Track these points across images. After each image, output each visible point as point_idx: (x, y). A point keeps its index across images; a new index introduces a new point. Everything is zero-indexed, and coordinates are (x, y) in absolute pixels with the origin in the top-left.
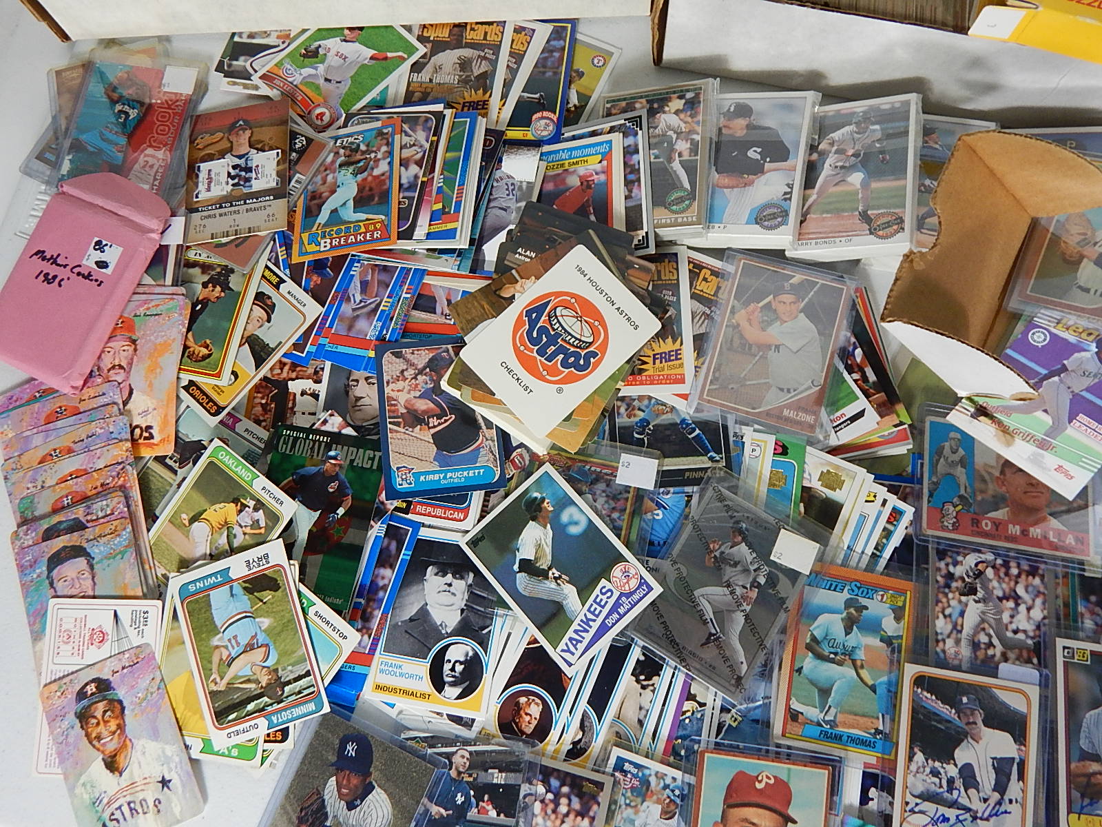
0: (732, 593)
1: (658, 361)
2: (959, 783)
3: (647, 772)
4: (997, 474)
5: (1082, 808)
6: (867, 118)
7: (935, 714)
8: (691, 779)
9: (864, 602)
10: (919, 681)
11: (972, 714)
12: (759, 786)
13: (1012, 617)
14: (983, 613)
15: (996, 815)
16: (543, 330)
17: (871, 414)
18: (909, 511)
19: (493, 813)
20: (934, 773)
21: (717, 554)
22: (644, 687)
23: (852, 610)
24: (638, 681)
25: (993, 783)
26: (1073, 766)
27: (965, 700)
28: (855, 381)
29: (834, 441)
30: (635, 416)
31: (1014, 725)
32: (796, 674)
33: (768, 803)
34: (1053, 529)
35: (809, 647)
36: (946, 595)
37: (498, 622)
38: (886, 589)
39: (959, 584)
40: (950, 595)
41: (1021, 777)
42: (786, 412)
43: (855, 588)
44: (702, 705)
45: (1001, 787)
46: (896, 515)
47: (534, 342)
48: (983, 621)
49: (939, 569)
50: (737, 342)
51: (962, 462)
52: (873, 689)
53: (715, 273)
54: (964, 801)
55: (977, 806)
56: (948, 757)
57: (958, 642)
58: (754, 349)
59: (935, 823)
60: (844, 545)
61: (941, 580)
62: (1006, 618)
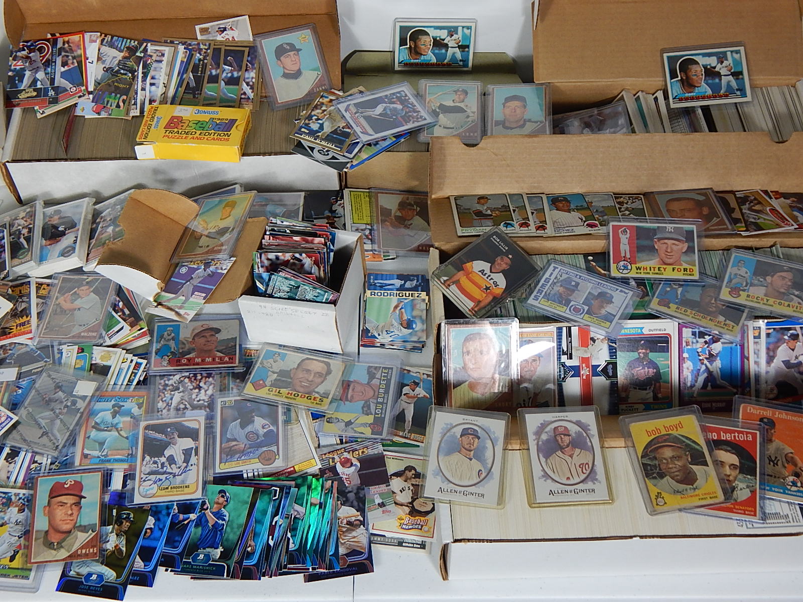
0: (54, 413)
1: (18, 327)
2: (167, 464)
3: (10, 495)
4: (191, 340)
5: (227, 460)
6: (115, 204)
7: (155, 439)
8: (31, 492)
9: (122, 404)
10: (147, 428)
11: (173, 434)
12: (66, 486)
13: (197, 395)
14: (182, 396)
15: (185, 472)
17: (127, 327)
18: (144, 362)
20: (155, 463)
21: (47, 399)
22: (10, 463)
23: (116, 408)
24: (7, 462)
25: (183, 460)
26: (223, 446)
27: (169, 430)
28: (119, 316)
29: (109, 343)
30: (8, 353)
31: (193, 434)
32: (87, 439)
33: (70, 492)
34: (218, 357)
35: (93, 427)
36: (164, 393)
38: (133, 397)
39: (171, 387)
40: (166, 393)
41: (196, 454)
42: (82, 334)
43: (118, 400)
44: (40, 464)
45: (186, 461)
46: (138, 365)
48: (182, 400)
49: (160, 383)
50: (59, 310)
51: (173, 339)
52: (127, 438)
53: (48, 285)
54: (169, 470)
55: (176, 471)
56: (162, 455)
57: (169, 410)
58: (67, 312)
59: (155, 482)
60: (112, 383)
61: (161, 388)
62: (194, 396)
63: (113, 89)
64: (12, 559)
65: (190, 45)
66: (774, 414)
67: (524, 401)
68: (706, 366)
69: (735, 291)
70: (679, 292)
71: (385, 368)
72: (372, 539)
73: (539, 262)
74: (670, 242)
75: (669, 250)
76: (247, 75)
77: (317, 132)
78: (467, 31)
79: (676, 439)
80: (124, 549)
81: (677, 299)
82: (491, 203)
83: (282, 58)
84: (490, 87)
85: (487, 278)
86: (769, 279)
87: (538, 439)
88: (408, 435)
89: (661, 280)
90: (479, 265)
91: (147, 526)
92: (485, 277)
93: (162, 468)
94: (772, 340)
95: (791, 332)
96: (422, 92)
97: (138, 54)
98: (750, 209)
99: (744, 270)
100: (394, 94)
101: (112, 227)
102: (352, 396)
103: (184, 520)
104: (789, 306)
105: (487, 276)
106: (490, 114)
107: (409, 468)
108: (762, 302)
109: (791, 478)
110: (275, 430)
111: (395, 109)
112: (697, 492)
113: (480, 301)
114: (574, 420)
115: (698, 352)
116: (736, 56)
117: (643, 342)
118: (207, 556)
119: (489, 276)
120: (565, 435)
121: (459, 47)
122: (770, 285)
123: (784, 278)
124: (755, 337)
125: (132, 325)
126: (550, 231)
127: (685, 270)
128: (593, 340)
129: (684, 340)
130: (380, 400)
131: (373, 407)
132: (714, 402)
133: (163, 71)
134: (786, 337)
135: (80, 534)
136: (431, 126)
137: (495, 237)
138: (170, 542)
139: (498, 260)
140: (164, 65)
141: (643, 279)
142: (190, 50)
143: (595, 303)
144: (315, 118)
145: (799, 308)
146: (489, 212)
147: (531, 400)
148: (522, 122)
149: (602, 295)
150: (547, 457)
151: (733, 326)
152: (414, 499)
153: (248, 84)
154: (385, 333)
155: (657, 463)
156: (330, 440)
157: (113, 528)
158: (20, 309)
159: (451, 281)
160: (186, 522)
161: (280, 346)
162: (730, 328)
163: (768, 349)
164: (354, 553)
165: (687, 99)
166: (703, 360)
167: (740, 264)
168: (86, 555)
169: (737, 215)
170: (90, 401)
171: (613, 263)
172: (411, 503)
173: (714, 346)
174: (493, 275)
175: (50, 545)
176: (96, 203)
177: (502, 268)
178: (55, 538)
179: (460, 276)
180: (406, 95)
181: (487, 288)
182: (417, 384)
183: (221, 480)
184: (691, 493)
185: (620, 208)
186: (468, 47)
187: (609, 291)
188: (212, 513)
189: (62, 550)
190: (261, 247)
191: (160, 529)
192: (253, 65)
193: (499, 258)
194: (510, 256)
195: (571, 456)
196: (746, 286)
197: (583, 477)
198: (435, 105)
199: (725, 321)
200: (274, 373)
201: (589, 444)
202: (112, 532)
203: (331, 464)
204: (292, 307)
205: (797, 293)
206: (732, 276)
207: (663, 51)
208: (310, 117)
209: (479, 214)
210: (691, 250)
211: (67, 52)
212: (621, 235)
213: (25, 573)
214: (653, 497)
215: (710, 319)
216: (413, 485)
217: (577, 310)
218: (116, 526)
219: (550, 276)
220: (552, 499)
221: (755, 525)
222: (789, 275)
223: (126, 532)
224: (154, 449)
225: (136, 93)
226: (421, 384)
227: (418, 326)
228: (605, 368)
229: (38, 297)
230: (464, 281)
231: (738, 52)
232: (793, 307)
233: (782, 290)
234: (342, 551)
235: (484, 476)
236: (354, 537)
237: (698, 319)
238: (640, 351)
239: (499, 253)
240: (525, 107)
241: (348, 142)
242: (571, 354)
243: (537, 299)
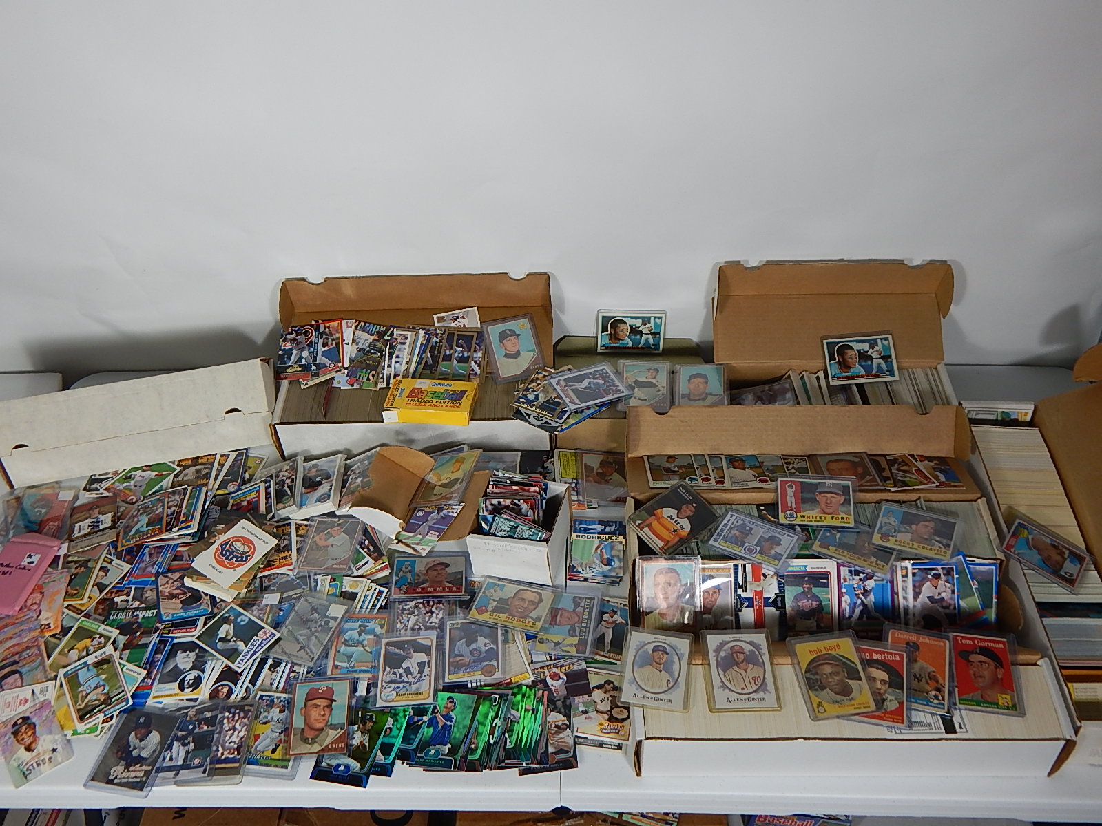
0: (311, 631)
1: (281, 560)
2: (404, 674)
4: (424, 572)
5: (454, 672)
6: (363, 460)
7: (394, 653)
8: (291, 696)
9: (366, 624)
10: (388, 644)
11: (409, 650)
12: (320, 691)
13: (430, 618)
14: (417, 619)
15: (419, 681)
16: (227, 550)
17: (372, 561)
18: (386, 590)
19: (206, 728)
20: (394, 673)
21: (305, 619)
22: (273, 672)
23: (362, 628)
24: (270, 671)
25: (418, 671)
26: (451, 660)
27: (406, 646)
28: (365, 552)
29: (356, 574)
30: (271, 581)
31: (426, 650)
33: (323, 696)
34: (447, 587)
35: (343, 643)
36: (402, 616)
37: (209, 663)
38: (376, 618)
39: (408, 611)
40: (404, 616)
41: (429, 666)
44: (298, 672)
45: (421, 672)
46: (381, 592)
47: (223, 555)
48: (417, 622)
49: (399, 608)
51: (410, 571)
52: (371, 653)
53: (306, 526)
54: (406, 680)
55: (412, 680)
56: (400, 667)
57: (406, 630)
58: (322, 548)
59: (394, 690)
60: (359, 607)
61: (400, 611)
62: (427, 619)
63: (364, 365)
64: (274, 751)
65: (429, 330)
66: (918, 639)
68: (861, 599)
69: (885, 536)
70: (837, 537)
71: (588, 598)
72: (577, 740)
73: (718, 510)
74: (829, 495)
75: (828, 502)
76: (475, 355)
77: (533, 401)
78: (658, 321)
79: (834, 658)
80: (367, 745)
81: (836, 542)
82: (677, 462)
83: (504, 342)
84: (678, 366)
85: (675, 522)
86: (914, 527)
87: (717, 656)
88: (607, 654)
89: (822, 526)
90: (667, 512)
91: (387, 726)
92: (673, 522)
93: (400, 677)
94: (917, 578)
95: (934, 572)
96: (620, 370)
97: (386, 337)
98: (898, 469)
99: (893, 519)
100: (597, 371)
101: (360, 479)
102: (560, 621)
103: (418, 721)
104: (931, 549)
105: (674, 520)
106: (677, 388)
107: (609, 682)
109: (933, 693)
110: (495, 647)
111: (598, 383)
112: (853, 702)
113: (668, 542)
114: (748, 641)
115: (854, 588)
116: (885, 343)
117: (807, 578)
118: (437, 752)
120: (740, 653)
121: (652, 334)
122: (914, 532)
123: (927, 526)
124: (903, 576)
125: (376, 560)
126: (727, 485)
127: (843, 518)
128: (765, 576)
129: (842, 577)
130: (584, 625)
131: (577, 630)
132: (869, 631)
133: (406, 351)
135: (331, 731)
136: (628, 398)
138: (406, 739)
139: (684, 507)
140: (406, 346)
141: (807, 526)
142: (429, 335)
143: (766, 545)
144: (531, 390)
146: (676, 469)
148: (704, 396)
149: (772, 538)
150: (725, 671)
151: (884, 566)
152: (612, 708)
153: (475, 362)
154: (588, 569)
155: (818, 677)
156: (541, 658)
157: (359, 727)
158: (282, 546)
159: (644, 524)
160: (420, 723)
161: (500, 578)
162: (881, 568)
163: (914, 586)
164: (561, 751)
165: (844, 378)
166: (858, 594)
167: (889, 514)
168: (336, 749)
169: (887, 474)
170: (341, 621)
171: (782, 512)
172: (610, 711)
173: (867, 583)
174: (679, 520)
175: (306, 741)
176: (346, 460)
177: (687, 515)
178: (309, 734)
179: (652, 520)
180: (607, 373)
181: (675, 531)
182: (615, 612)
183: (449, 688)
184: (847, 703)
185: (787, 467)
186: (659, 333)
187: (778, 535)
188: (442, 716)
189: (316, 745)
190: (485, 494)
191: (398, 729)
192: (480, 347)
194: (694, 505)
195: (746, 670)
196: (894, 533)
197: (755, 688)
198: (631, 381)
199: (876, 561)
200: (494, 600)
201: (761, 661)
202: (358, 730)
203: (543, 677)
204: (511, 544)
205: (938, 539)
206: (883, 524)
207: (823, 338)
208: (527, 390)
209: (668, 470)
210: (847, 502)
211: (327, 335)
212: (787, 489)
213: (284, 763)
214: (815, 706)
215: (864, 560)
216: (611, 696)
217: (750, 550)
218: (361, 726)
220: (729, 705)
221: (903, 731)
222: (931, 524)
223: (369, 731)
224: (393, 662)
225: (384, 369)
226: (619, 613)
227: (616, 564)
228: (775, 600)
229: (297, 536)
230: (655, 524)
231: (887, 339)
233: (926, 537)
234: (551, 750)
235: (672, 685)
236: (561, 738)
238: (805, 586)
240: (707, 383)
241: (559, 410)
242: (746, 588)
243: (716, 541)
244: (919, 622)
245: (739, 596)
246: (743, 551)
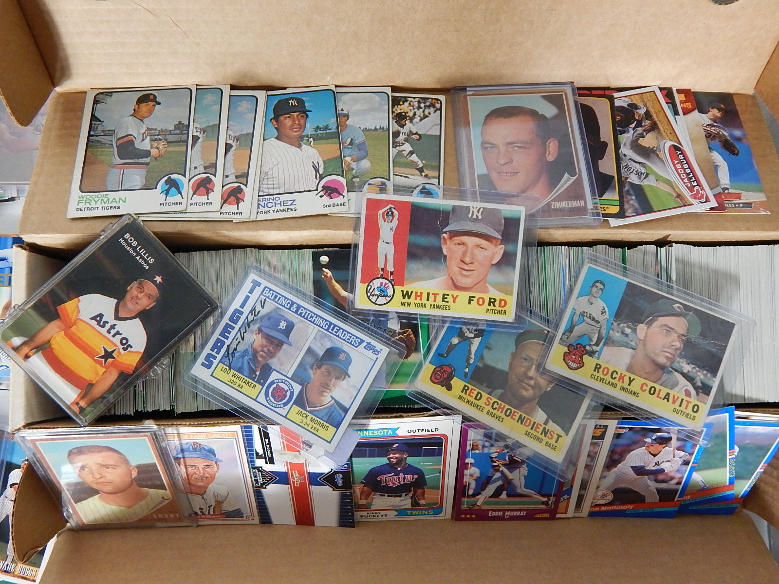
67: (201, 509)
68: (502, 472)
69: (575, 353)
70: (474, 348)
74: (471, 241)
75: (467, 260)
81: (469, 365)
85: (109, 332)
86: (641, 328)
88: (12, 566)
92: (104, 331)
94: (622, 441)
95: (659, 434)
98: (636, 146)
99: (600, 304)
104: (667, 397)
105: (108, 326)
108: (620, 384)
113: (91, 385)
115: (491, 458)
117: (396, 445)
119: (113, 327)
122: (640, 347)
123: (669, 330)
124: (594, 438)
126: (248, 205)
127: (492, 301)
129: (468, 443)
132: (508, 510)
134: (648, 440)
137: (127, 236)
139: (133, 289)
141: (413, 318)
143: (314, 375)
145: (684, 403)
146: (146, 145)
147: (212, 508)
149: (331, 354)
151: (559, 436)
159: (33, 345)
162: (553, 442)
163: (612, 452)
166: (498, 466)
167: (594, 289)
169: (607, 166)
171: (361, 282)
174: (121, 326)
177: (139, 308)
179: (53, 332)
181: (108, 355)
185: (396, 135)
187: (346, 347)
193: (135, 284)
194: (158, 279)
196: (597, 344)
199: (546, 423)
205: (687, 368)
206: (576, 318)
210: (507, 260)
212: (381, 222)
215: (520, 418)
217: (279, 394)
219: (242, 306)
222: (679, 324)
228: (331, 477)
232: (674, 402)
233: (662, 360)
237: (498, 418)
238: (391, 456)
239: (135, 273)
242: (271, 458)
243: (208, 367)
244: (604, 496)
245: (260, 469)
246: (262, 398)
